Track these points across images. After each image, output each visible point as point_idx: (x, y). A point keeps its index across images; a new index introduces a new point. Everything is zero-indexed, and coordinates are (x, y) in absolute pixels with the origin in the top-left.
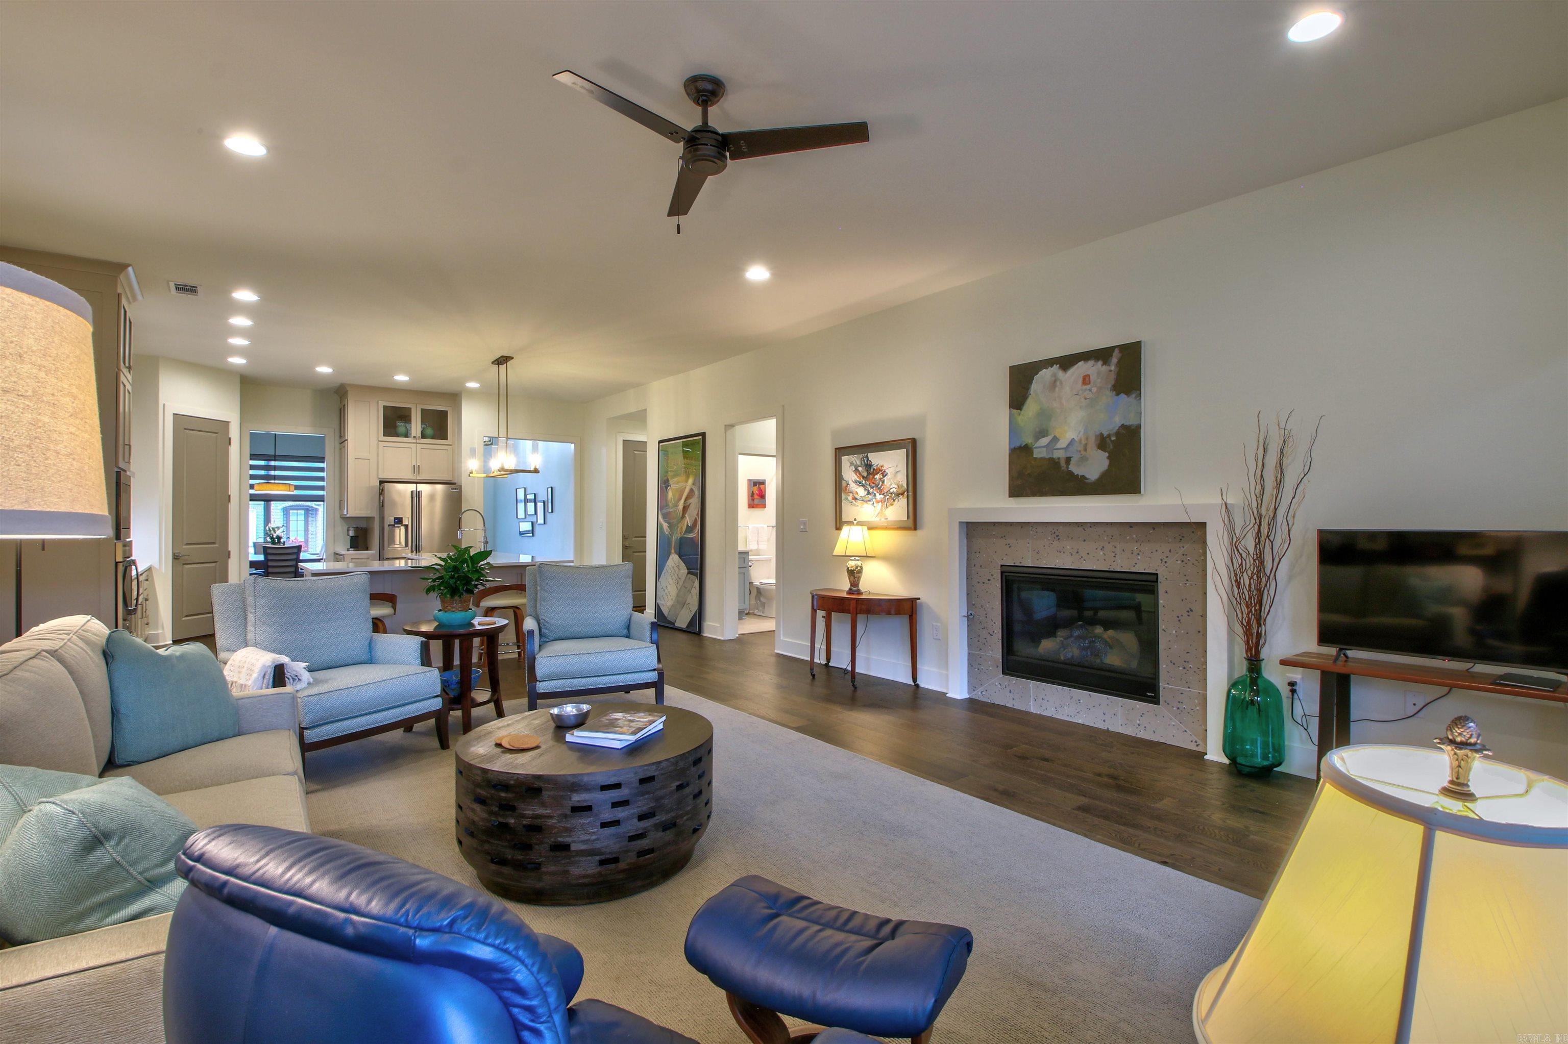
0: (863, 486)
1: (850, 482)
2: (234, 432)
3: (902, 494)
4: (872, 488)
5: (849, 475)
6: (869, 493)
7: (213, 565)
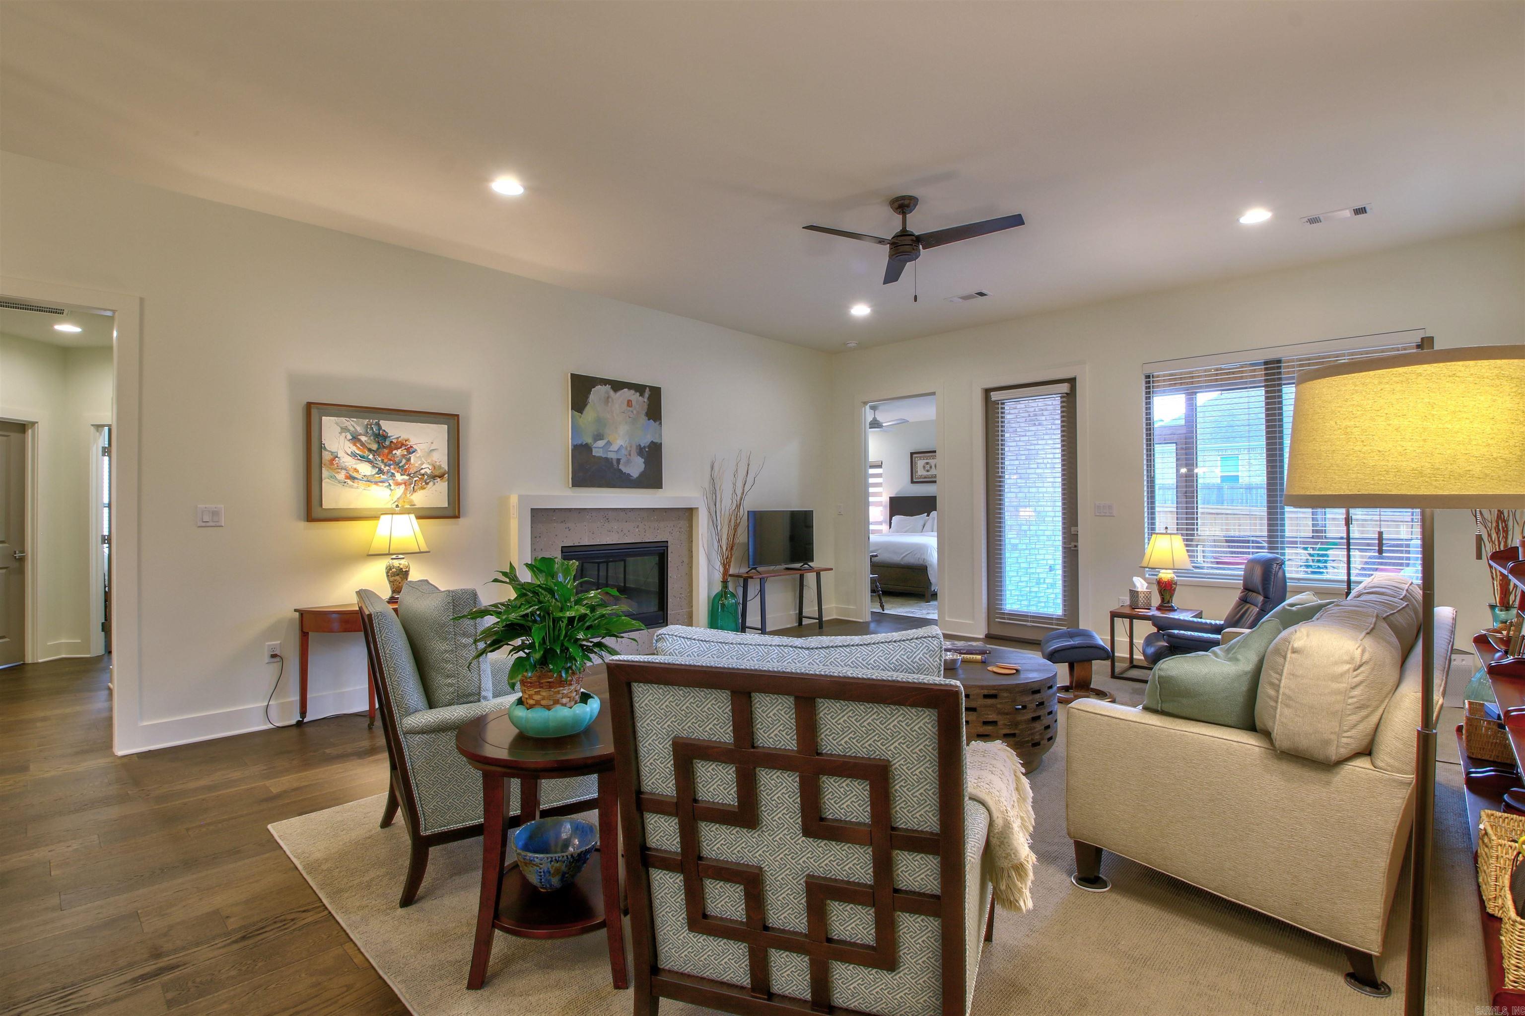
0: (370, 462)
1: (340, 455)
3: (440, 477)
4: (388, 466)
5: (338, 445)
6: (381, 471)
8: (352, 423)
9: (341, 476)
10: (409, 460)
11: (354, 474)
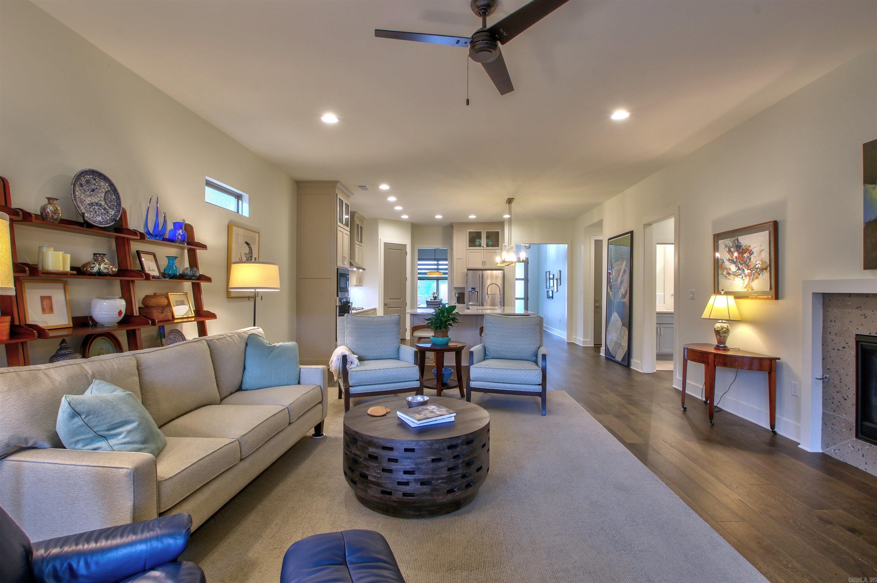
1: (725, 261)
2: (409, 249)
3: (766, 269)
4: (742, 264)
5: (724, 255)
7: (400, 308)
8: (729, 242)
10: (750, 259)
11: (729, 271)
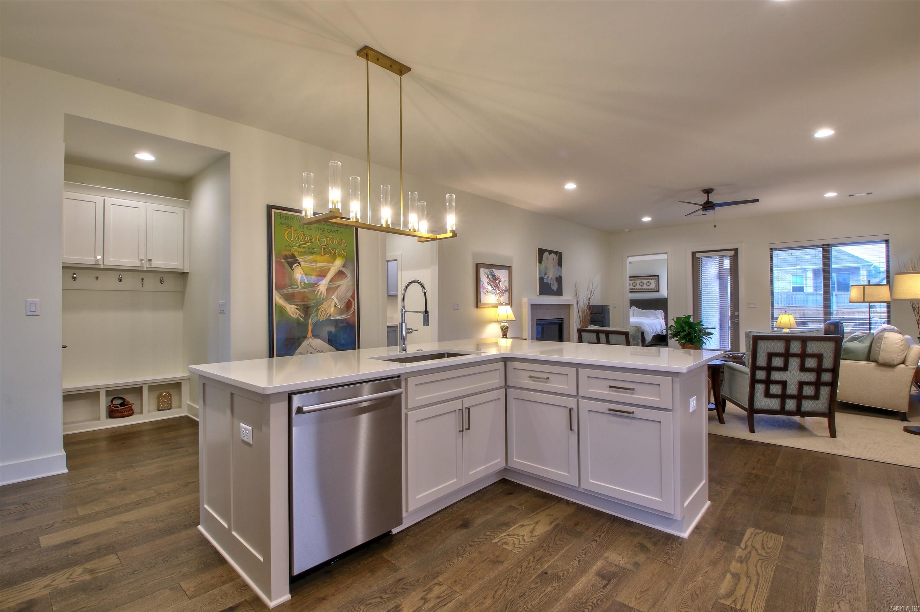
0: (491, 285)
1: (485, 283)
3: (507, 291)
4: (495, 287)
5: (484, 279)
6: (493, 289)
8: (487, 271)
9: (485, 291)
10: (500, 285)
11: (488, 290)
